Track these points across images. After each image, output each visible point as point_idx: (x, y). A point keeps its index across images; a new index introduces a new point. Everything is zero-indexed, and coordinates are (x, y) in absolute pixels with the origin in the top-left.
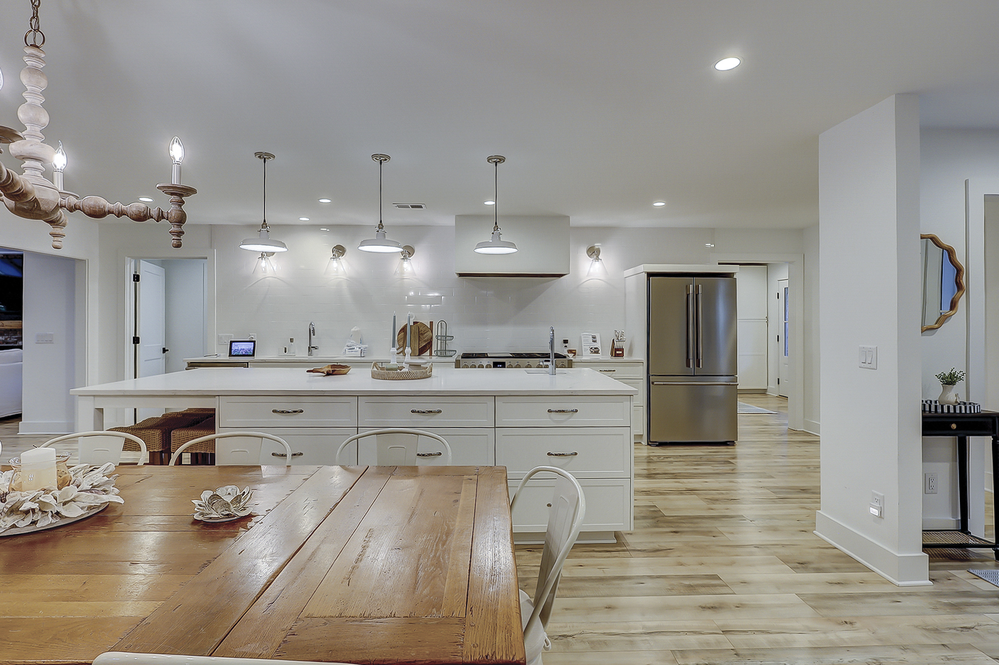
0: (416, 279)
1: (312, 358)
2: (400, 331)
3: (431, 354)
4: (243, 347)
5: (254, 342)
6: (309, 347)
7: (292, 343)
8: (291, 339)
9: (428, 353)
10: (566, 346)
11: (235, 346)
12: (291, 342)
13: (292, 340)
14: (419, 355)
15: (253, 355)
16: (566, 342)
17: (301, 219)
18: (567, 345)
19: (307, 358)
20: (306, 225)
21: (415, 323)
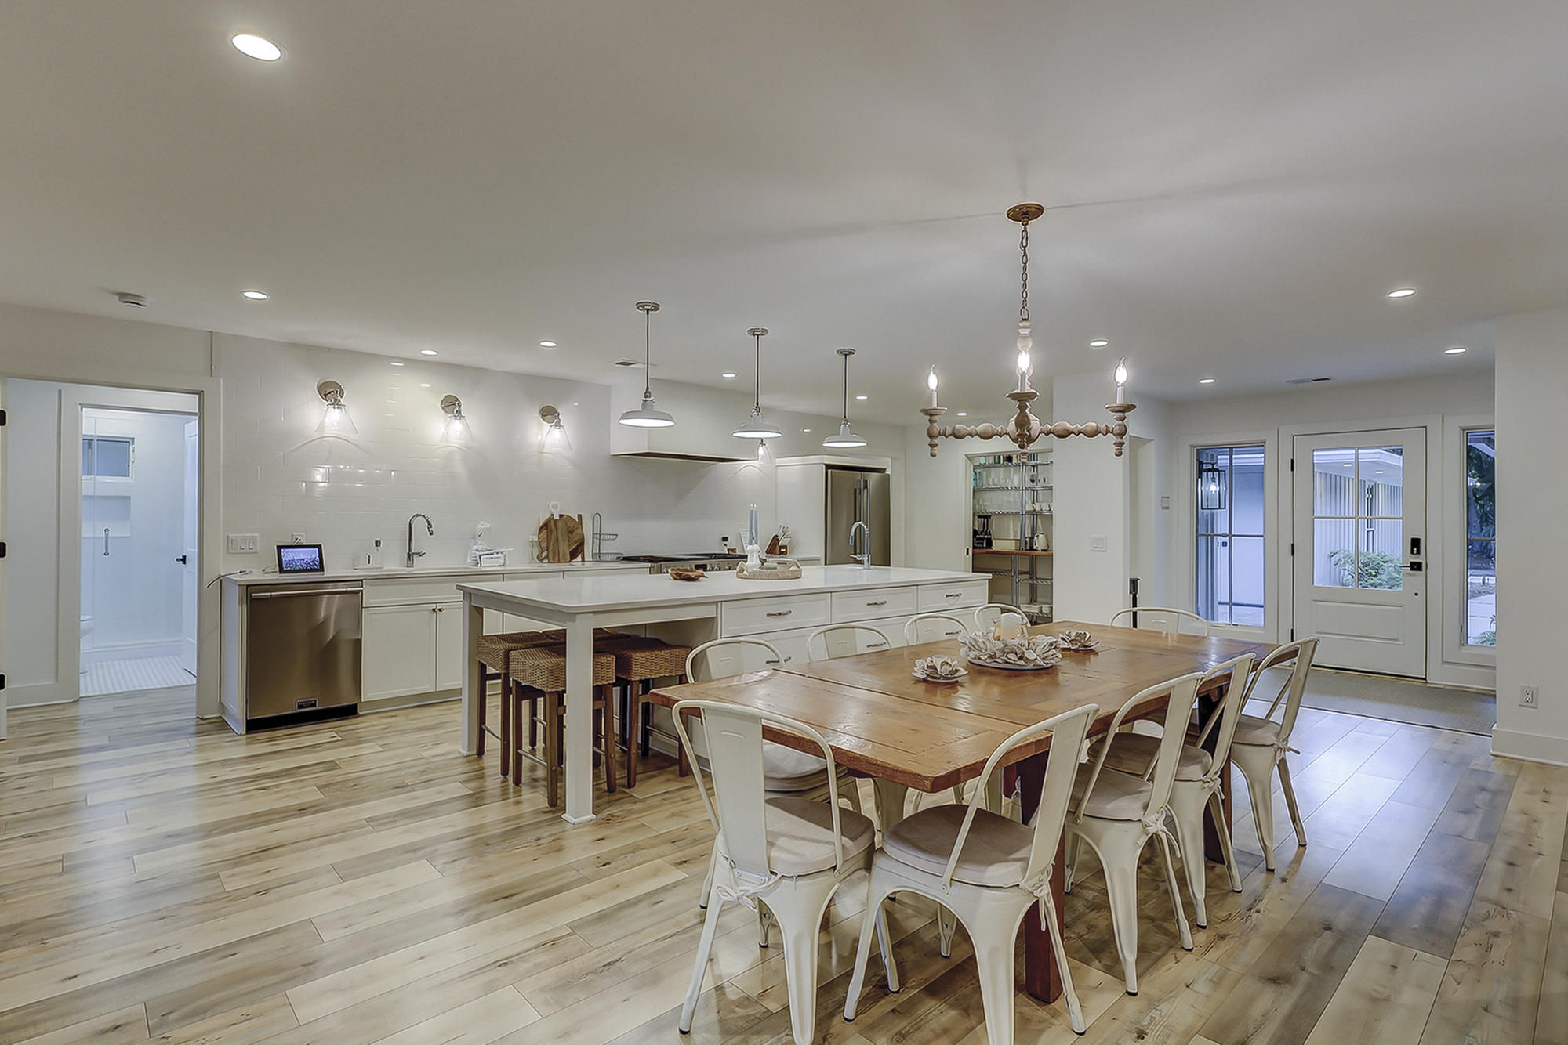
0: (559, 453)
1: (414, 570)
2: (541, 528)
3: (583, 560)
4: (302, 557)
5: (319, 547)
6: (408, 554)
7: (379, 548)
8: (377, 541)
9: (579, 558)
10: (725, 545)
11: (288, 556)
12: (376, 546)
13: (377, 543)
14: (570, 561)
15: (321, 569)
16: (725, 539)
17: (423, 352)
18: (726, 543)
19: (405, 570)
20: (430, 362)
21: (561, 516)
